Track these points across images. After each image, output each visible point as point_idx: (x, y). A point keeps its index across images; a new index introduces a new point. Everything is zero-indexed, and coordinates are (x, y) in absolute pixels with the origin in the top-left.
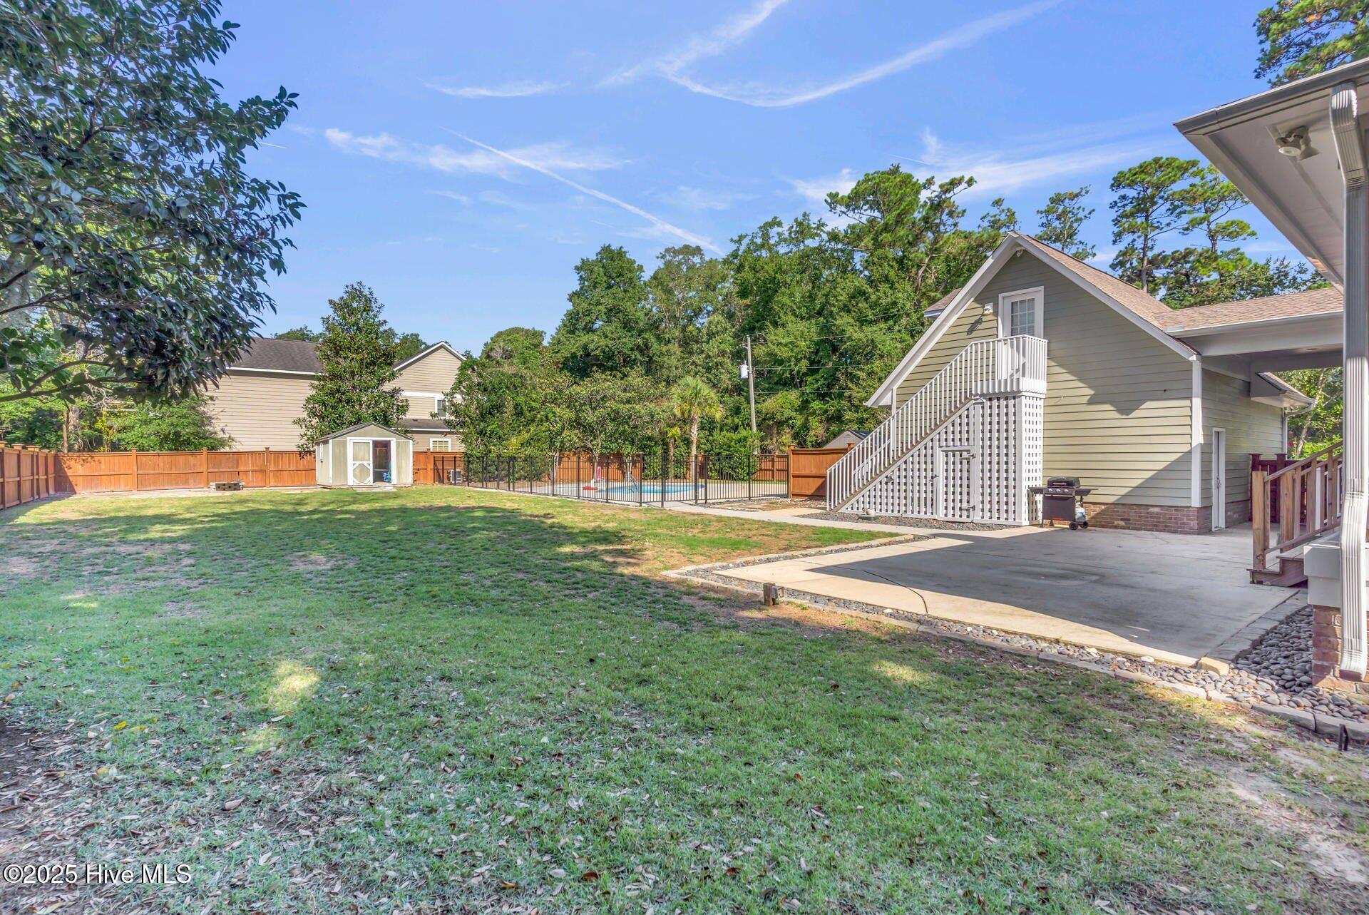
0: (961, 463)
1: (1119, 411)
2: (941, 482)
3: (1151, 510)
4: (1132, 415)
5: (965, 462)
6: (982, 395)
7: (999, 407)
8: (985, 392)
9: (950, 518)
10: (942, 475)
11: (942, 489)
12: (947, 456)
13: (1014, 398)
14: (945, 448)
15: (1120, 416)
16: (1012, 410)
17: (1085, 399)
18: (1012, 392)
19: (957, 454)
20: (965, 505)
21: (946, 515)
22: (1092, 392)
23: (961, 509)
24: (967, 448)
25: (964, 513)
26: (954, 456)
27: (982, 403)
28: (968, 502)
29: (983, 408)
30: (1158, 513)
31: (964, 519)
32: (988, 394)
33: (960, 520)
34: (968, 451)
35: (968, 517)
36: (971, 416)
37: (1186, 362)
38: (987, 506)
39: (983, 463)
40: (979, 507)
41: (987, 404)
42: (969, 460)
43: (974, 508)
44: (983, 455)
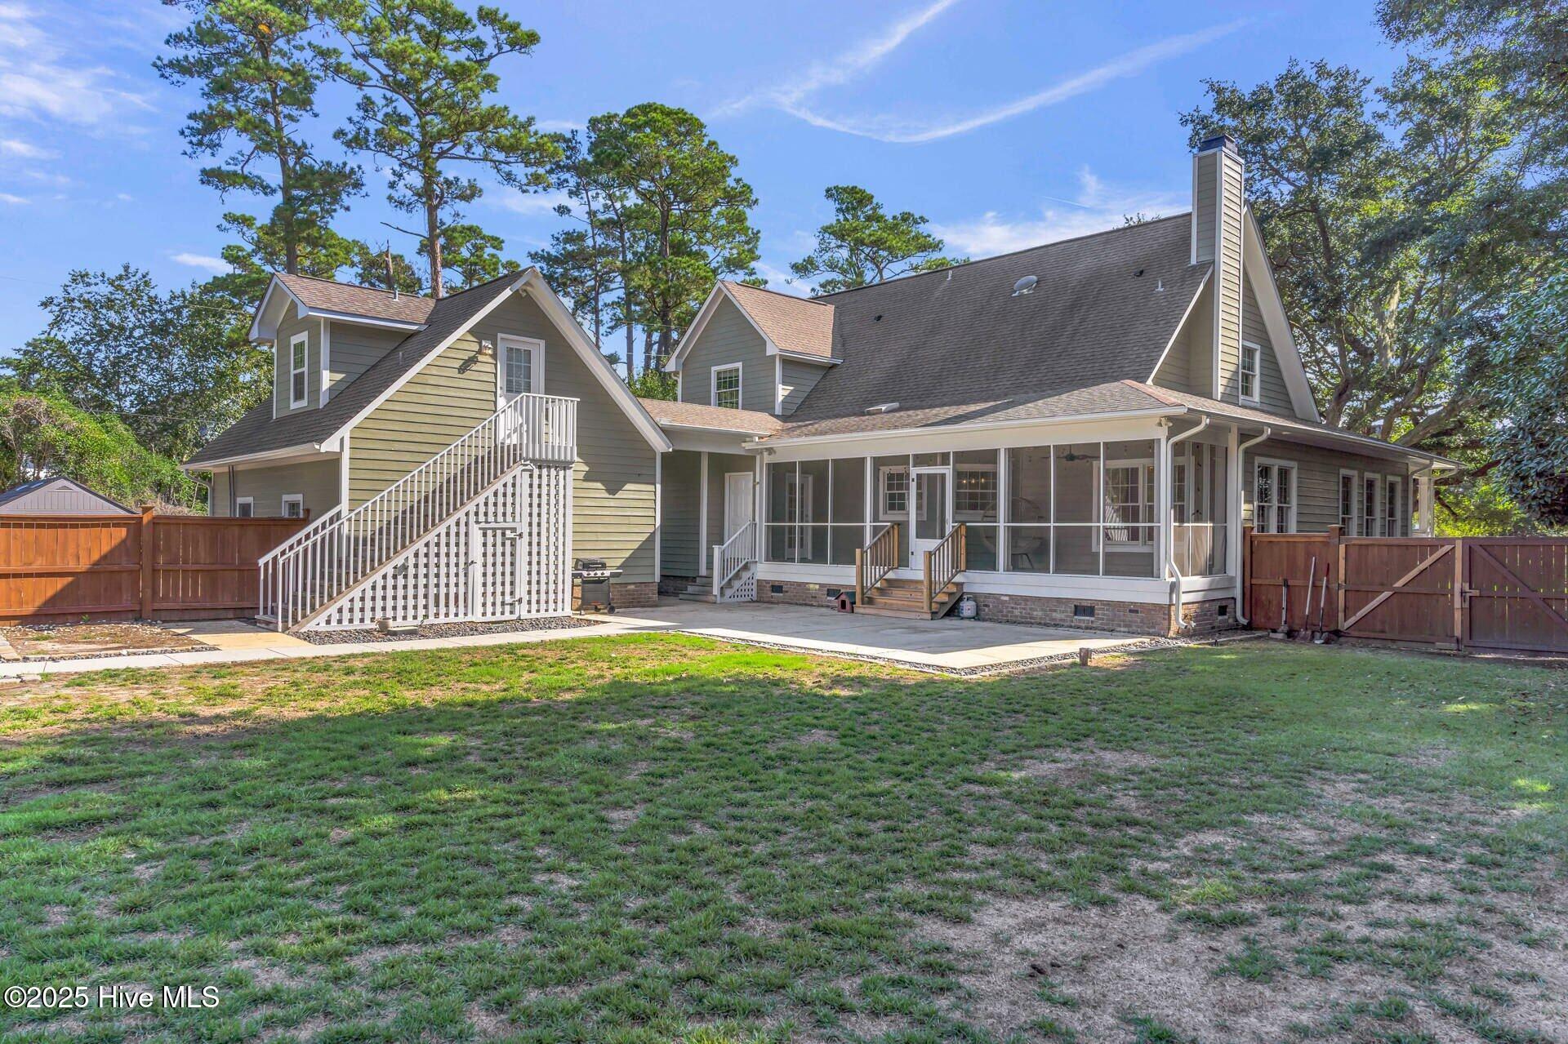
0: (503, 544)
1: (607, 491)
2: (477, 571)
3: (629, 587)
4: (617, 496)
5: (508, 543)
6: (533, 461)
7: (549, 477)
8: (537, 456)
9: (489, 618)
10: (480, 560)
11: (479, 580)
12: (485, 535)
13: (565, 469)
14: (483, 525)
15: (607, 496)
16: (561, 482)
18: (565, 462)
19: (499, 533)
20: (508, 599)
21: (484, 614)
22: (587, 469)
23: (503, 604)
24: (513, 525)
25: (507, 608)
26: (494, 536)
27: (532, 471)
28: (512, 593)
29: (531, 476)
30: (635, 590)
31: (507, 616)
32: (540, 460)
33: (503, 618)
34: (513, 530)
35: (511, 613)
36: (518, 485)
37: (652, 450)
38: (534, 597)
39: (530, 544)
40: (526, 598)
41: (536, 472)
42: (513, 540)
43: (520, 601)
44: (530, 534)
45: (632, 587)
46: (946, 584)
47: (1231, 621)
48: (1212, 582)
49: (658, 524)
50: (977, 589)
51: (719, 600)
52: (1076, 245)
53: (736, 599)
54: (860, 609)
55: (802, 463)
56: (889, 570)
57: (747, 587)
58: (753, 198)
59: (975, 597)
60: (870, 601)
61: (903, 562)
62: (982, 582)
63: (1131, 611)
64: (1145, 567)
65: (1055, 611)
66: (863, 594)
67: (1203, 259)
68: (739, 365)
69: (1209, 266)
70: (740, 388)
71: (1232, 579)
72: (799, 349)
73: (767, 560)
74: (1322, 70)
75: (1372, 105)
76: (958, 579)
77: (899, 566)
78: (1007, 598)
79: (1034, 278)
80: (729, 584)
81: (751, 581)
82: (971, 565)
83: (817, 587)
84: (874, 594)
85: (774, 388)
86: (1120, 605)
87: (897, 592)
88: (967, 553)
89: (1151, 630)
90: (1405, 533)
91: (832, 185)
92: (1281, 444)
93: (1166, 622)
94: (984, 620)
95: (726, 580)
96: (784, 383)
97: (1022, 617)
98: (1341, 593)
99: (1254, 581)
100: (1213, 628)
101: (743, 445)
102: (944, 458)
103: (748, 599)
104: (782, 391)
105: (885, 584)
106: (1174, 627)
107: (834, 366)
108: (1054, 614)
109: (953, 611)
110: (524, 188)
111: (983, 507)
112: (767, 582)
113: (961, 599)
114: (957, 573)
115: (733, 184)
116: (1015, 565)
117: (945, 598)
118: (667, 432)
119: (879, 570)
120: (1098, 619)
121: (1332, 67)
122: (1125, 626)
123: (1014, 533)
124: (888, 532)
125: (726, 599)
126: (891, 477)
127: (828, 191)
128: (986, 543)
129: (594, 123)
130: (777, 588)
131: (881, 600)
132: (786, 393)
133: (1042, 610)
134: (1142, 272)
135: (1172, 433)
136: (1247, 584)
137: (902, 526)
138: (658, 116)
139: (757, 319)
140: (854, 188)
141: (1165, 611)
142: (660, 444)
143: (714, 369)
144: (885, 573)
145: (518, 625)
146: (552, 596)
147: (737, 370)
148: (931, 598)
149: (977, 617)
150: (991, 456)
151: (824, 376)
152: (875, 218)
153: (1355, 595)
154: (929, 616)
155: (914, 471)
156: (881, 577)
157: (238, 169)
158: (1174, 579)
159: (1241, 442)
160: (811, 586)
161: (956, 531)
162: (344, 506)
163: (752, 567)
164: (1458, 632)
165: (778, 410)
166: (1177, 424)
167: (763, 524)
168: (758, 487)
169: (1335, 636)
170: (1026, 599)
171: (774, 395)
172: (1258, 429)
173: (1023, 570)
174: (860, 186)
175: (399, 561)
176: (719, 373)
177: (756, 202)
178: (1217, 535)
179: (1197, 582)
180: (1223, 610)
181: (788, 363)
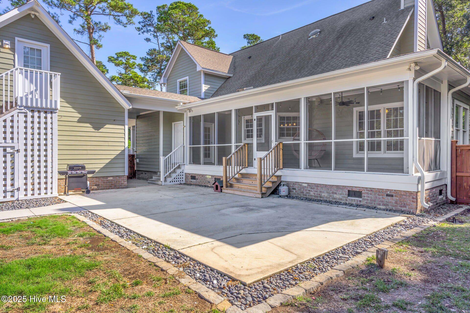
1: (94, 128)
3: (109, 178)
4: (100, 131)
6: (26, 107)
7: (39, 117)
8: (29, 104)
13: (51, 113)
15: (94, 131)
16: (49, 121)
17: (76, 119)
18: (51, 109)
19: (3, 149)
20: (9, 188)
22: (80, 116)
24: (12, 145)
27: (26, 113)
28: (12, 185)
29: (26, 116)
30: (112, 180)
31: (9, 199)
32: (32, 107)
33: (5, 200)
34: (13, 148)
35: (12, 196)
36: (15, 121)
37: (120, 107)
38: (30, 187)
39: (26, 156)
40: (23, 187)
41: (30, 114)
42: (12, 154)
43: (18, 189)
44: (26, 150)
45: (111, 178)
46: (271, 177)
47: (444, 198)
48: (436, 175)
49: (127, 145)
50: (289, 179)
51: (163, 183)
52: (337, 16)
53: (174, 183)
54: (225, 190)
55: (204, 115)
56: (243, 168)
57: (180, 177)
58: (215, 34)
59: (288, 184)
60: (231, 186)
61: (250, 164)
62: (291, 175)
63: (387, 195)
65: (336, 193)
66: (227, 182)
67: (406, 6)
68: (187, 78)
69: (411, 8)
70: (188, 88)
71: (444, 173)
72: (212, 68)
73: (190, 163)
76: (279, 173)
77: (248, 166)
78: (306, 185)
79: (319, 30)
80: (170, 176)
81: (182, 174)
82: (286, 165)
83: (210, 177)
84: (233, 182)
85: (201, 86)
86: (379, 191)
87: (245, 181)
88: (283, 159)
89: (403, 209)
91: (246, 34)
93: (415, 204)
94: (293, 198)
95: (168, 173)
96: (205, 84)
97: (315, 196)
99: (458, 174)
100: (437, 204)
101: (176, 107)
102: (271, 106)
103: (179, 183)
104: (204, 88)
105: (240, 176)
106: (420, 206)
107: (230, 77)
108: (335, 195)
109: (275, 192)
110: (125, 25)
111: (293, 135)
112: (189, 174)
113: (279, 185)
114: (278, 170)
115: (208, 29)
116: (311, 165)
117: (270, 185)
118: (129, 99)
119: (237, 169)
120: (364, 199)
122: (384, 205)
123: (310, 147)
124: (242, 148)
125: (168, 183)
126: (247, 121)
127: (244, 36)
128: (295, 153)
129: (158, 8)
130: (193, 177)
131: (236, 185)
132: (207, 88)
133: (328, 193)
134: (373, 18)
136: (454, 176)
137: (250, 146)
138: (181, 5)
139: (193, 56)
141: (414, 195)
142: (126, 104)
143: (178, 80)
144: (240, 170)
146: (43, 186)
147: (186, 80)
148: (261, 185)
149: (289, 196)
150: (296, 103)
151: (225, 82)
154: (260, 196)
155: (256, 115)
156: (238, 173)
158: (419, 174)
159: (449, 90)
160: (208, 176)
161: (277, 146)
163: (182, 168)
165: (201, 95)
167: (188, 146)
168: (185, 128)
170: (317, 185)
171: (201, 89)
173: (315, 168)
174: (255, 34)
176: (180, 82)
177: (216, 36)
178: (438, 145)
179: (429, 176)
180: (441, 193)
181: (207, 75)
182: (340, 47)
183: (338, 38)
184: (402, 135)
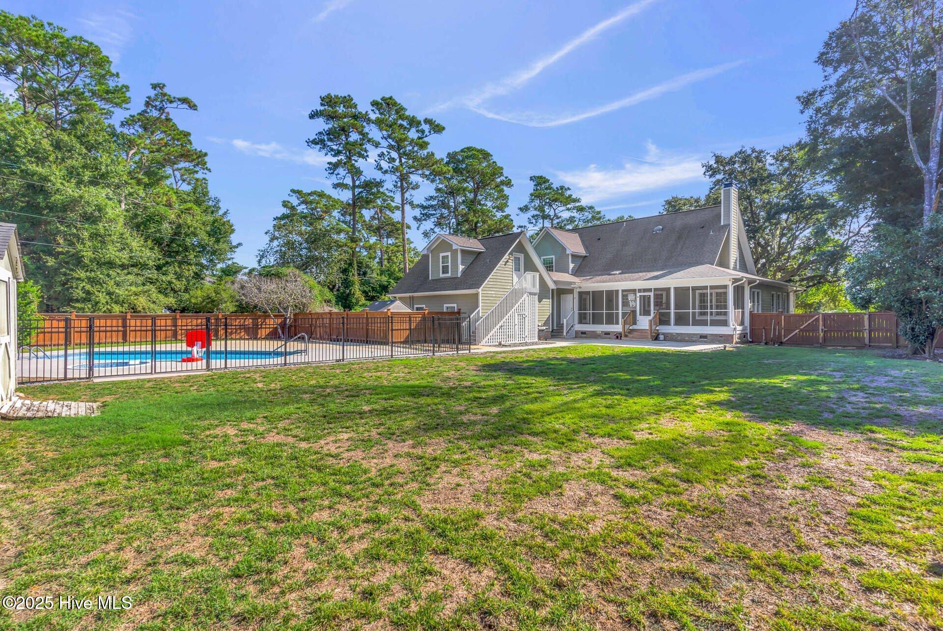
0: (522, 319)
2: (517, 327)
9: (520, 342)
10: (517, 324)
11: (517, 330)
12: (518, 316)
14: (518, 313)
19: (521, 315)
21: (518, 341)
23: (522, 337)
27: (529, 296)
28: (524, 335)
29: (528, 298)
33: (523, 342)
34: (525, 314)
35: (524, 340)
36: (526, 301)
37: (549, 288)
38: (529, 336)
39: (528, 319)
40: (527, 337)
44: (528, 316)
46: (652, 330)
47: (746, 340)
48: (743, 328)
49: (551, 311)
50: (664, 331)
51: (565, 336)
53: (570, 337)
55: (592, 292)
56: (630, 326)
57: (575, 333)
59: (663, 334)
60: (626, 336)
61: (636, 323)
62: (663, 329)
63: (720, 337)
64: (725, 323)
67: (725, 224)
68: (554, 256)
69: (728, 226)
70: (554, 265)
71: (746, 327)
72: (575, 251)
73: (579, 324)
74: (753, 151)
75: (770, 160)
76: (657, 328)
77: (634, 325)
78: (675, 334)
79: (661, 227)
81: (575, 331)
82: (661, 324)
83: (600, 332)
84: (627, 334)
85: (568, 265)
86: (716, 335)
88: (659, 321)
89: (728, 342)
90: (788, 312)
91: (532, 176)
92: (762, 285)
93: (732, 340)
94: (668, 341)
95: (567, 331)
96: (572, 263)
98: (783, 331)
99: (753, 328)
100: (742, 342)
101: (571, 286)
102: (650, 290)
103: (573, 335)
104: (571, 266)
105: (631, 331)
106: (734, 341)
107: (586, 256)
109: (657, 338)
112: (580, 331)
113: (658, 335)
114: (657, 326)
116: (676, 324)
117: (652, 335)
118: (555, 282)
119: (627, 326)
120: (708, 339)
121: (757, 149)
122: (718, 341)
123: (677, 314)
124: (628, 314)
125: (567, 335)
128: (667, 317)
130: (583, 333)
131: (630, 335)
132: (573, 266)
134: (703, 227)
135: (733, 283)
136: (751, 329)
137: (634, 312)
139: (562, 241)
140: (541, 176)
141: (732, 336)
142: (552, 286)
145: (526, 344)
146: (533, 335)
147: (552, 258)
149: (665, 340)
150: (668, 290)
151: (585, 260)
152: (549, 188)
153: (788, 331)
154: (651, 340)
155: (638, 295)
156: (628, 328)
157: (341, 181)
158: (734, 327)
159: (749, 285)
160: (598, 332)
161: (655, 313)
162: (480, 308)
163: (575, 326)
164: (821, 341)
165: (570, 272)
166: (736, 280)
167: (577, 312)
168: (575, 299)
169: (781, 344)
171: (569, 268)
172: (754, 281)
173: (681, 325)
175: (500, 324)
176: (544, 259)
178: (743, 313)
179: (739, 328)
180: (744, 337)
181: (573, 256)
182: (682, 247)
183: (679, 238)
184: (726, 309)
